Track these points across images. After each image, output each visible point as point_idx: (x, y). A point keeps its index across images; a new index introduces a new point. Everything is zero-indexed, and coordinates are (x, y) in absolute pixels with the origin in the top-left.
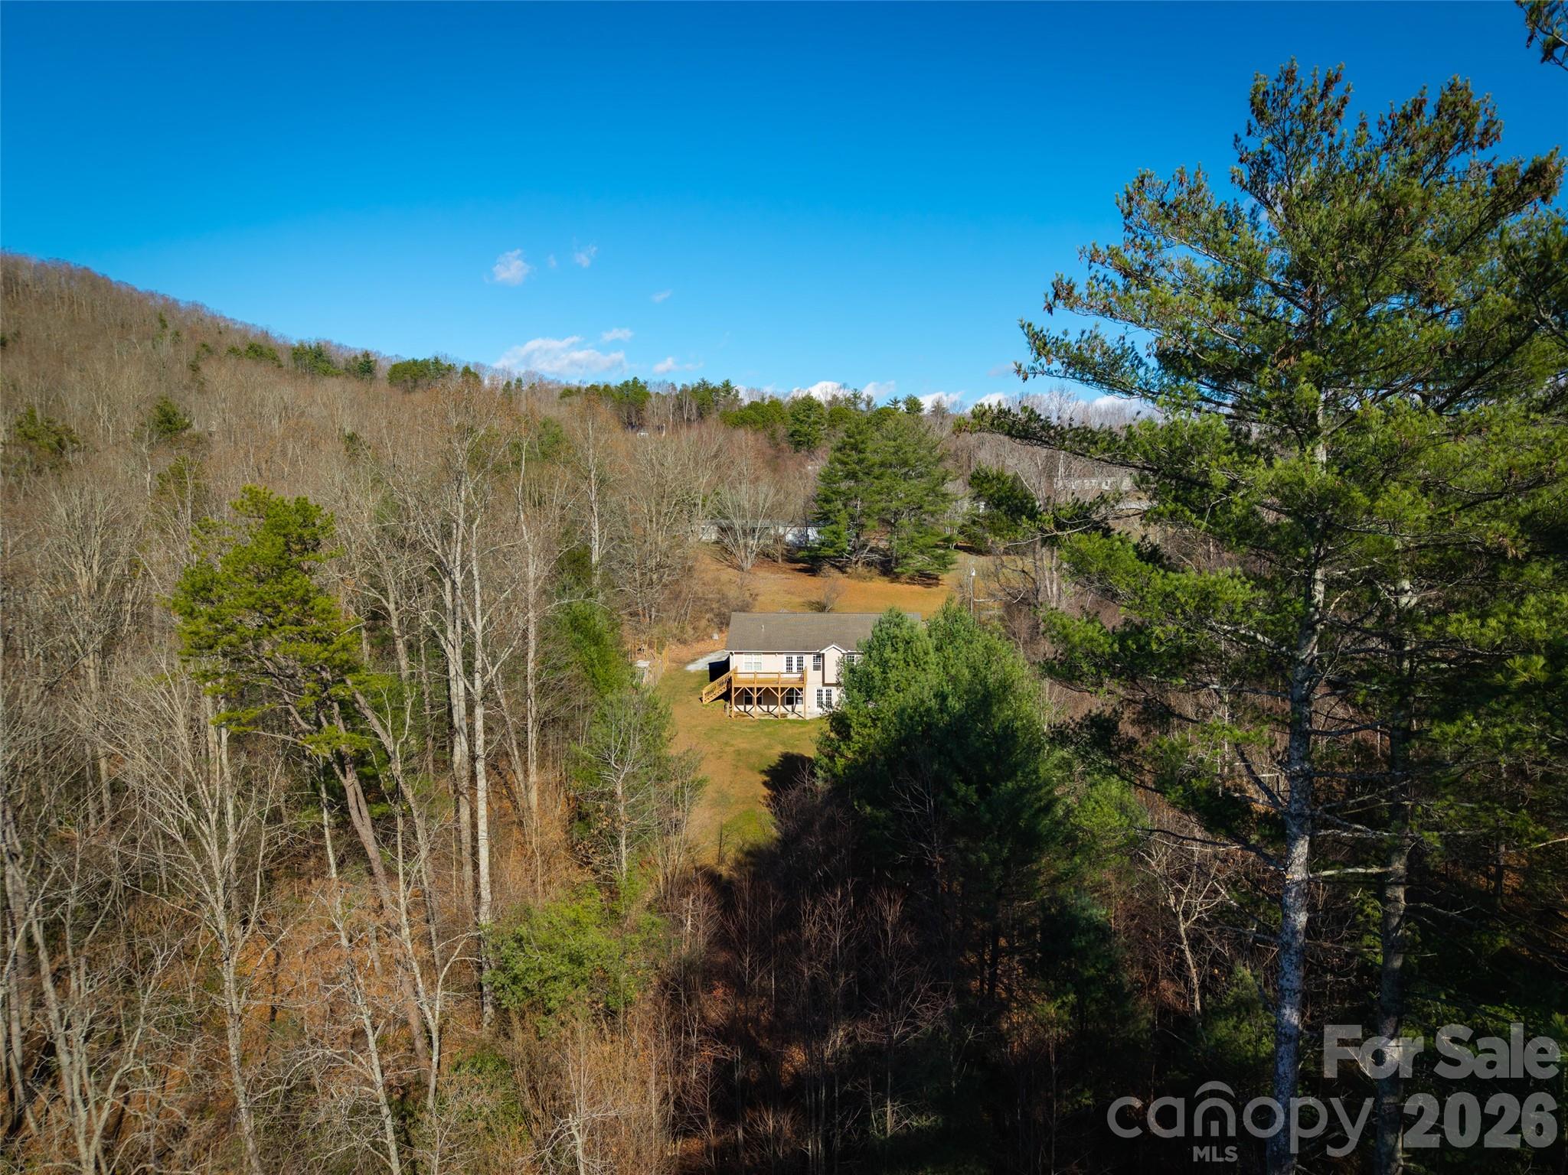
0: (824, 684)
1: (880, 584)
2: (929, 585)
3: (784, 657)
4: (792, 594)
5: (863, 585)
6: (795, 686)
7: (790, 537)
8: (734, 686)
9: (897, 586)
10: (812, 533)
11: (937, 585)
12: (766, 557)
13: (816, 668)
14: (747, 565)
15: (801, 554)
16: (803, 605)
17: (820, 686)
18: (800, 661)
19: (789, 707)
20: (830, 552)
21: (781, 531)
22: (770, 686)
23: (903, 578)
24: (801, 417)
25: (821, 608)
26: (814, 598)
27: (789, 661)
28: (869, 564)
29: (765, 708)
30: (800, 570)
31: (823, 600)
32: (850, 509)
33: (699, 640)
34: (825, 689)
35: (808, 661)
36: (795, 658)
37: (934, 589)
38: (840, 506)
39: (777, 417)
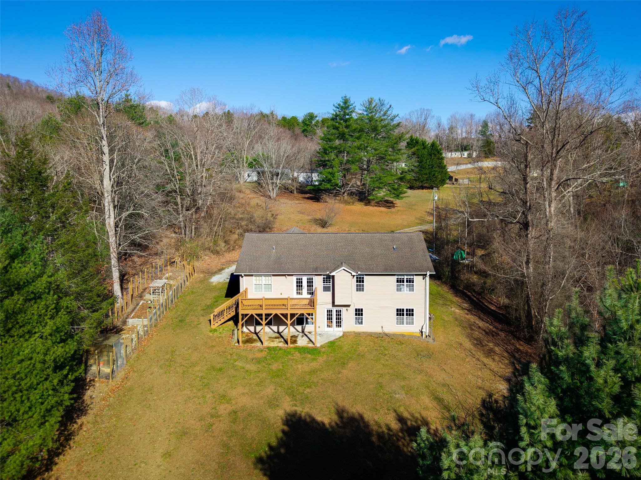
0: (334, 305)
1: (359, 207)
2: (389, 207)
3: (294, 278)
4: (303, 213)
5: (349, 207)
6: (305, 312)
7: (301, 179)
8: (241, 312)
9: (370, 208)
10: (315, 177)
11: (394, 207)
12: (286, 190)
13: (326, 289)
14: (273, 194)
15: (309, 188)
16: (310, 221)
17: (330, 307)
18: (310, 283)
19: (299, 328)
20: (328, 186)
21: (296, 174)
22: (278, 312)
23: (373, 203)
24: (307, 122)
25: (323, 224)
26: (318, 216)
27: (299, 284)
28: (351, 194)
29: (275, 328)
30: (308, 198)
31: (325, 218)
32: (340, 157)
33: (229, 250)
34: (334, 310)
35: (318, 282)
36: (305, 280)
37: (393, 210)
38: (334, 157)
39: (295, 124)
